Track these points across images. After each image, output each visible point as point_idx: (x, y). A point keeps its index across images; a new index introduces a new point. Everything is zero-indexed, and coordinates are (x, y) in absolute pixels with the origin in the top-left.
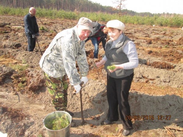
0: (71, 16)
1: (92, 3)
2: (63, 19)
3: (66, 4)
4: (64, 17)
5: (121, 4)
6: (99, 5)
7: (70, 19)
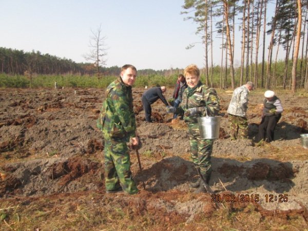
0: (19, 83)
1: (58, 59)
2: (4, 88)
3: (10, 63)
4: (6, 85)
5: (99, 60)
6: (71, 62)
7: (16, 87)
